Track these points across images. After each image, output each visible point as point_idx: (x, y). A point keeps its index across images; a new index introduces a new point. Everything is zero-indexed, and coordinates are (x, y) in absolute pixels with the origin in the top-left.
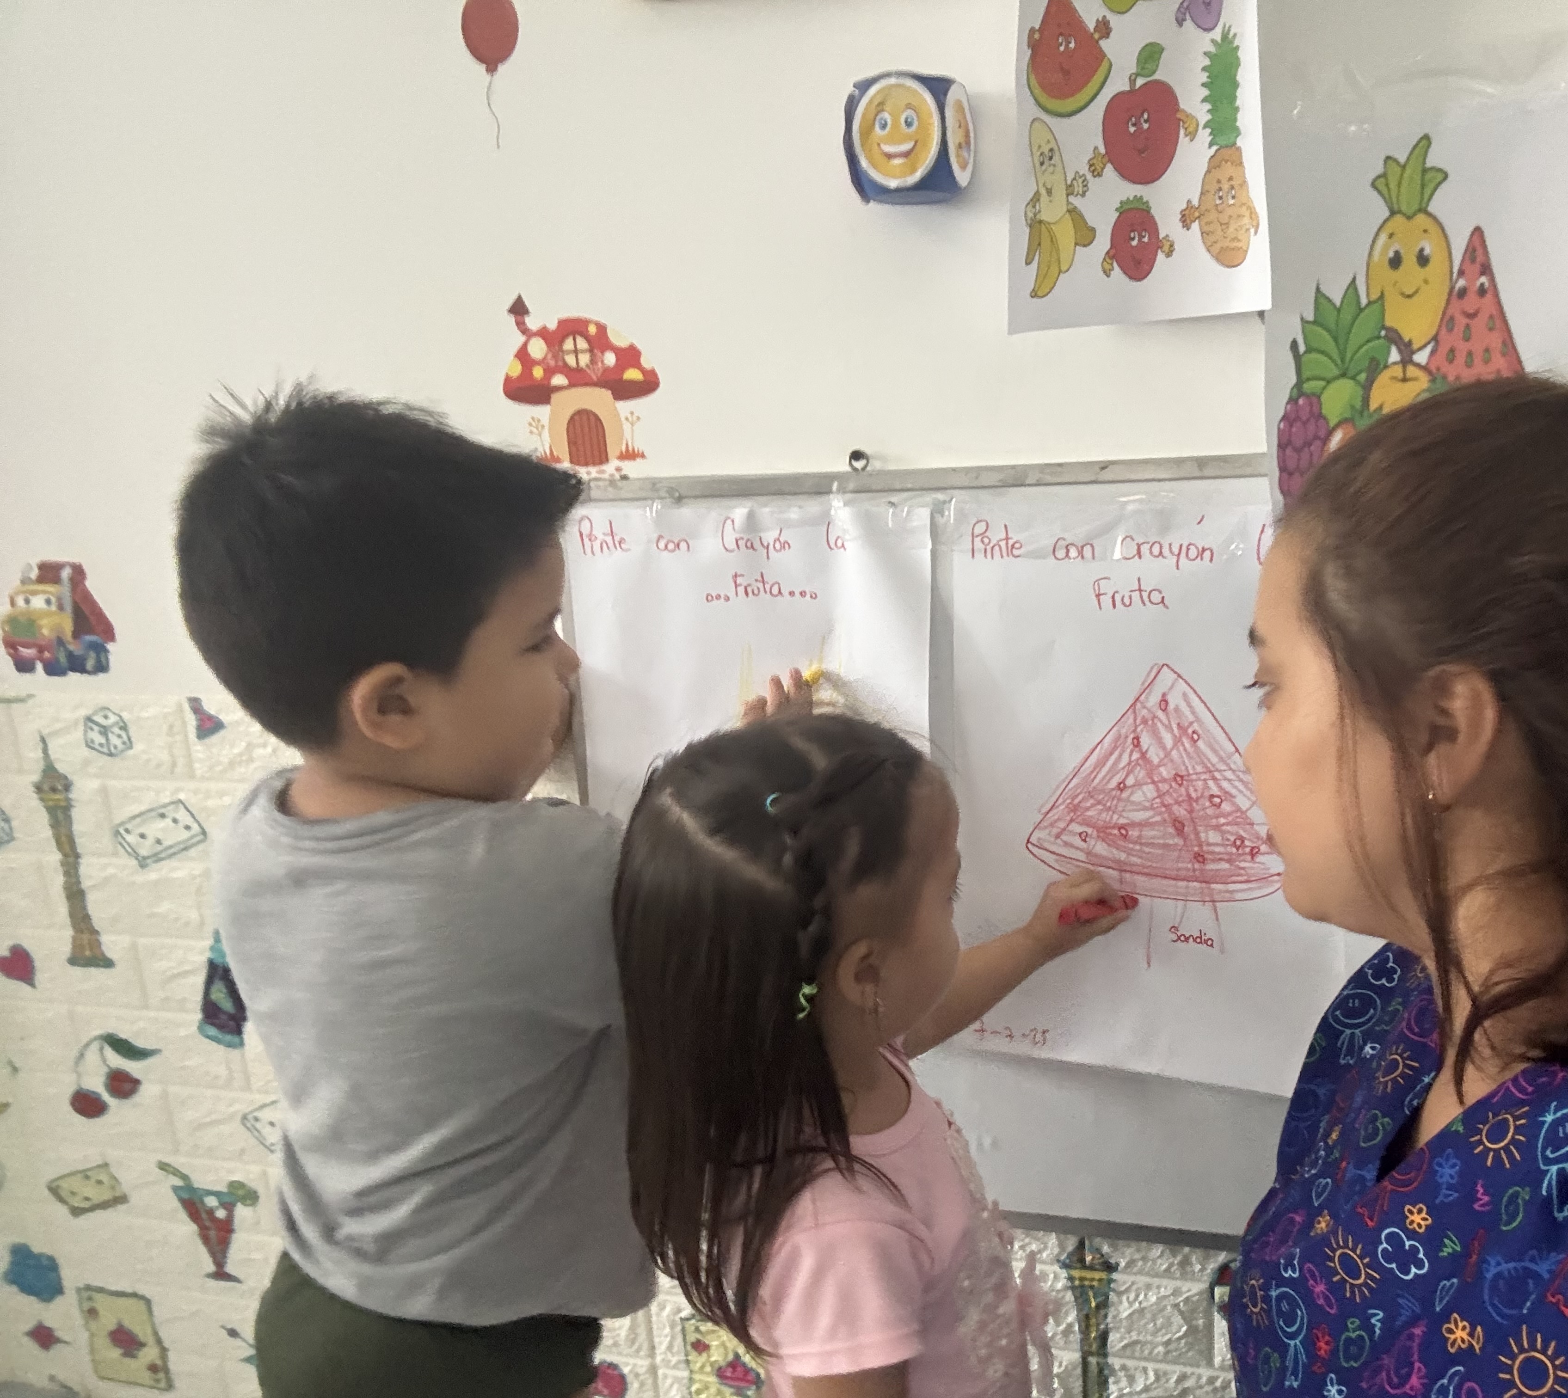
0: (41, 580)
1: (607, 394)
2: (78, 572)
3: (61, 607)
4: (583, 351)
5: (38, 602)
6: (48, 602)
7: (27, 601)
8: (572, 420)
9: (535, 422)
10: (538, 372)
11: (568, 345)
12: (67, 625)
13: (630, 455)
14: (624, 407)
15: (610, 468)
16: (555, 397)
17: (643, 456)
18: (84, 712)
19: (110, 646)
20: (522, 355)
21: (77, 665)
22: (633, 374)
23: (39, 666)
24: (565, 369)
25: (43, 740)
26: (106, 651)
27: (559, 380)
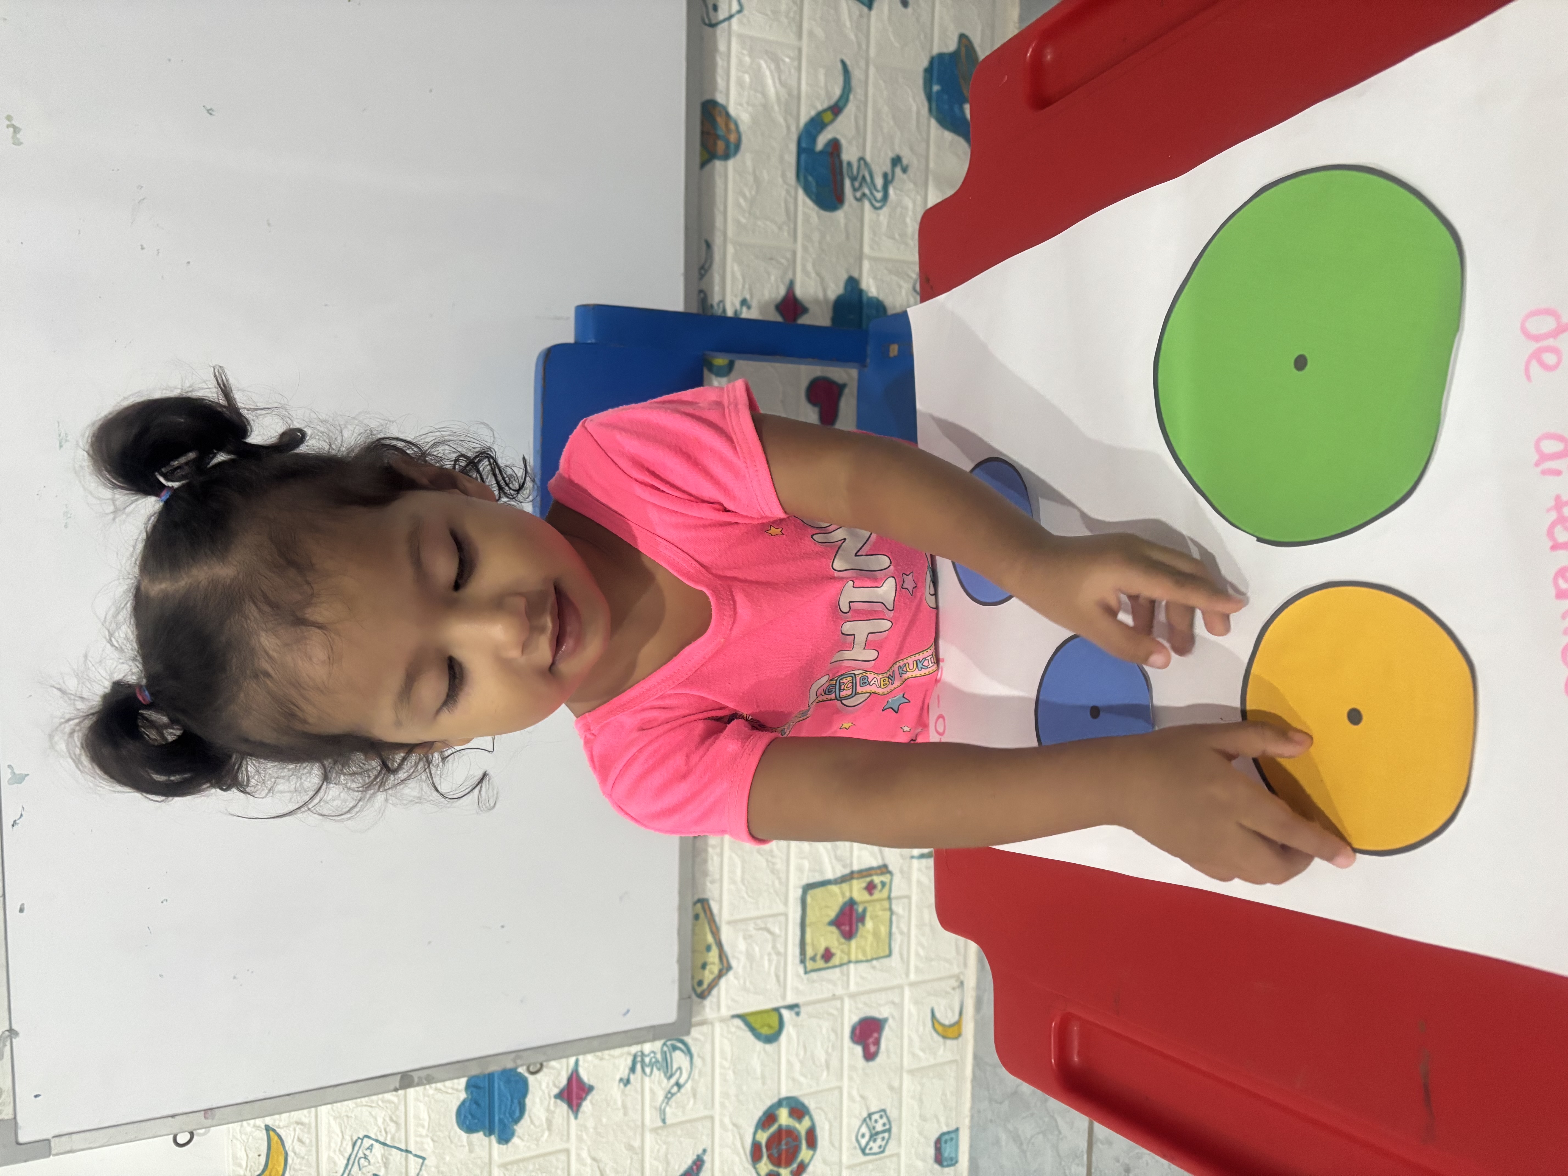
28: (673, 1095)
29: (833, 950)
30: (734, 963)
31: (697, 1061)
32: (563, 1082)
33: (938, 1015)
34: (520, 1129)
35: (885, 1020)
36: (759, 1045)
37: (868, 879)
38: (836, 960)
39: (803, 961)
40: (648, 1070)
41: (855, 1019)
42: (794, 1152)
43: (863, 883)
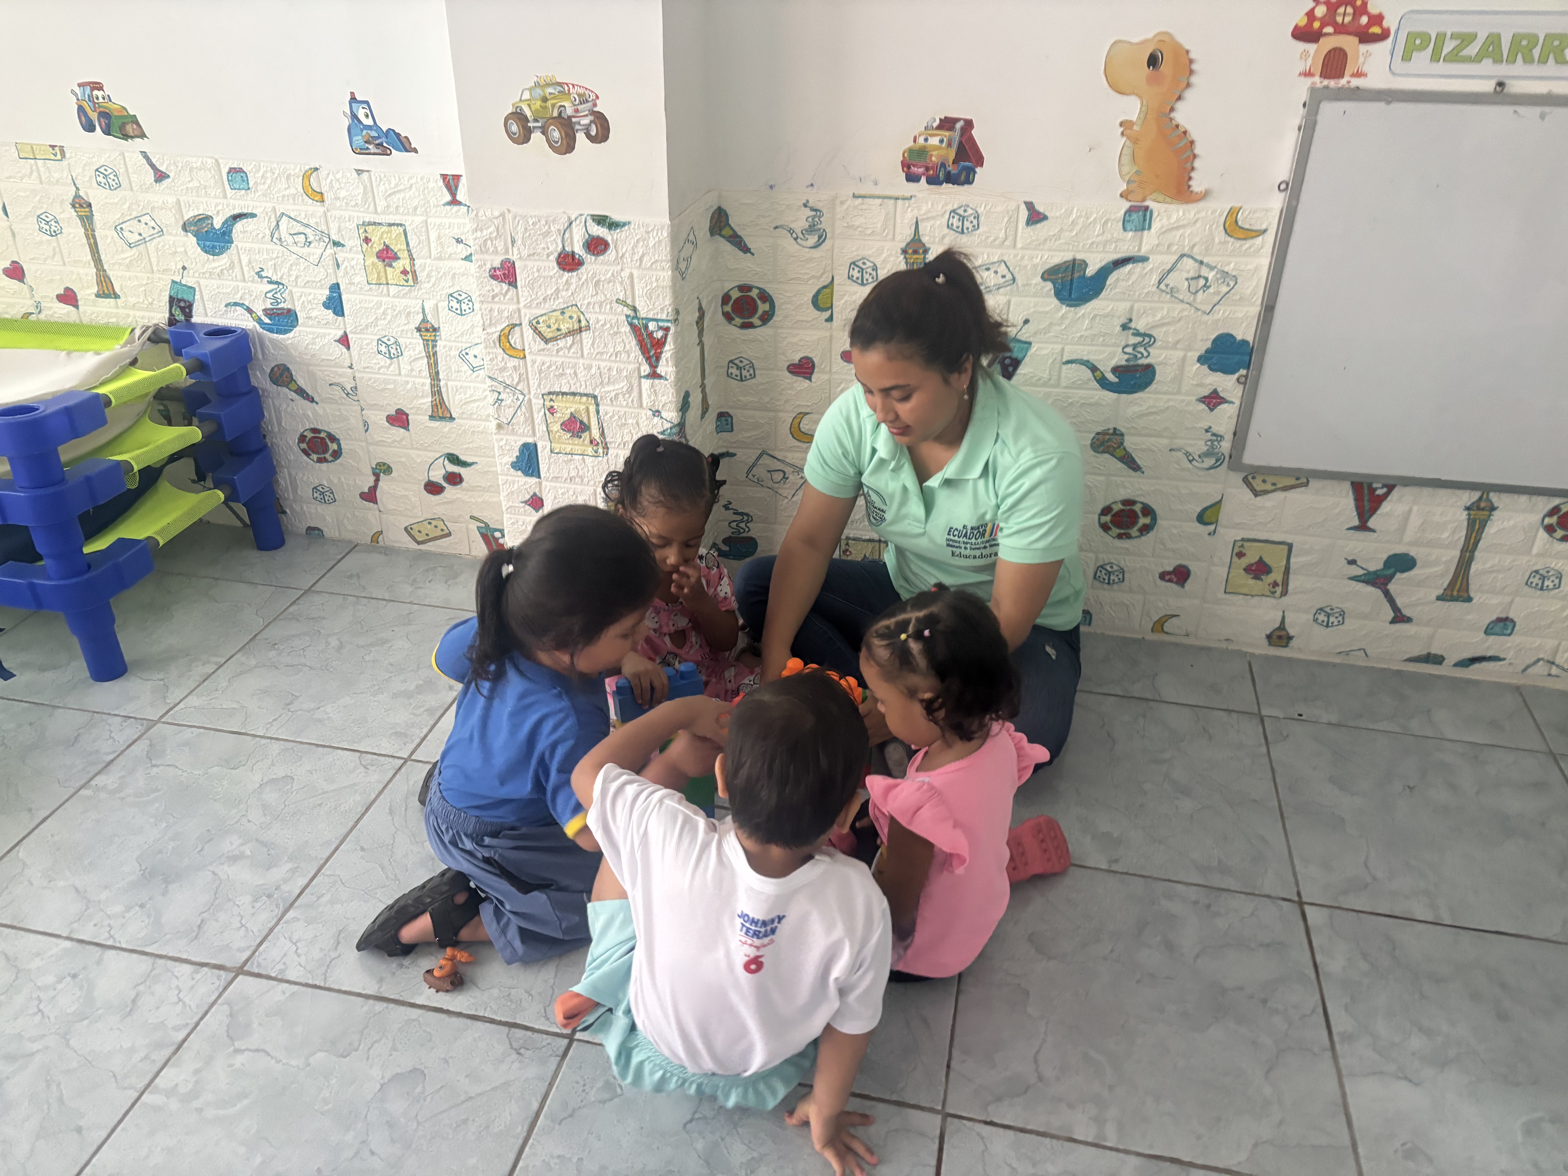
0: (939, 127)
1: (1356, 40)
2: (969, 124)
3: (949, 145)
4: (1349, 14)
5: (934, 141)
6: (941, 141)
7: (926, 140)
8: (1330, 52)
9: (1305, 53)
10: (1316, 25)
11: (1341, 10)
12: (952, 155)
13: (1359, 74)
14: (1364, 48)
15: (1343, 82)
16: (1322, 40)
17: (1365, 75)
18: (950, 208)
19: (978, 170)
20: (1310, 15)
21: (951, 179)
22: (1376, 30)
23: (923, 180)
24: (1335, 24)
25: (917, 223)
26: (975, 172)
27: (1329, 29)
28: (1187, 457)
29: (1243, 559)
30: (1259, 498)
31: (1202, 473)
32: (1222, 395)
33: (1174, 619)
34: (1205, 368)
35: (1183, 586)
36: (1199, 510)
37: (1280, 584)
38: (1235, 559)
39: (1243, 540)
40: (1209, 443)
41: (1191, 568)
42: (1118, 525)
43: (1279, 581)
